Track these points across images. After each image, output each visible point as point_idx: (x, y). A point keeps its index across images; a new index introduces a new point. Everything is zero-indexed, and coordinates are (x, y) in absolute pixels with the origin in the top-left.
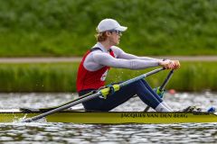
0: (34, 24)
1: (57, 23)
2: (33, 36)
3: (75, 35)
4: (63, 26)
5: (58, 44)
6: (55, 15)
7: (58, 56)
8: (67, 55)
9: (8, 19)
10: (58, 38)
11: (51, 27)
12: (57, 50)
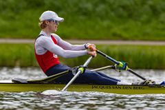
0: (107, 13)
1: (125, 14)
2: (106, 23)
3: (139, 24)
4: (130, 16)
5: (126, 30)
6: (124, 7)
7: (125, 39)
8: (133, 40)
9: (86, 9)
10: (126, 26)
11: (120, 17)
12: (125, 35)
